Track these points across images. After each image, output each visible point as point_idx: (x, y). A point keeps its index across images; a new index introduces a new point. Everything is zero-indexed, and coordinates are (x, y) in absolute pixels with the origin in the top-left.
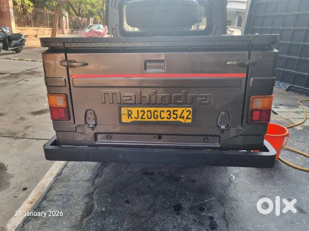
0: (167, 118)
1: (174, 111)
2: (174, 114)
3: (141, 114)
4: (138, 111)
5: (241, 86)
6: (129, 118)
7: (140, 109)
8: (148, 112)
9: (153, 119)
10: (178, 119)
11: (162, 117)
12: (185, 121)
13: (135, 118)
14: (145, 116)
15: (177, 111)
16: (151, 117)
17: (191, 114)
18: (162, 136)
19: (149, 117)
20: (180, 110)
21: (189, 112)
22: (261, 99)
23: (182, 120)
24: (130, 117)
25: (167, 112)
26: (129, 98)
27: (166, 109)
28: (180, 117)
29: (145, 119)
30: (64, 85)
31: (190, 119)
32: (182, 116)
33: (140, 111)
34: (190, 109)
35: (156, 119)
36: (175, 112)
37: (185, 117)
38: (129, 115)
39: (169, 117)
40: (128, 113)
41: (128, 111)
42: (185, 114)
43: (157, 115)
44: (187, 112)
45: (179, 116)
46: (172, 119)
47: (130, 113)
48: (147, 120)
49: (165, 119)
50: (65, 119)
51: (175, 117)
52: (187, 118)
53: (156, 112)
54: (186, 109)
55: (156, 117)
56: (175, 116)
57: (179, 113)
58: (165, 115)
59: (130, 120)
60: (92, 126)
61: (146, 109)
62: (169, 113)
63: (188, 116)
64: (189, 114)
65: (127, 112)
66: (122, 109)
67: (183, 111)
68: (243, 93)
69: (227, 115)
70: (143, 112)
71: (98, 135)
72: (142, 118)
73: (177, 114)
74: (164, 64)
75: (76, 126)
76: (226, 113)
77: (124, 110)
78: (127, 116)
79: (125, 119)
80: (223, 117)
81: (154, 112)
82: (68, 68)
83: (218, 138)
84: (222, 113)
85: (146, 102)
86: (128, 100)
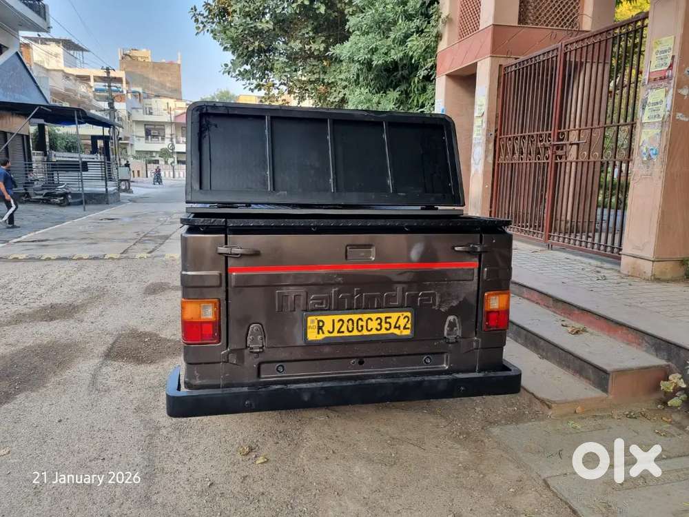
0: (377, 329)
1: (386, 318)
2: (386, 322)
3: (337, 326)
4: (333, 321)
5: (473, 280)
6: (318, 333)
7: (337, 318)
8: (348, 321)
9: (355, 333)
10: (393, 331)
11: (369, 329)
12: (401, 332)
13: (329, 332)
14: (344, 329)
15: (390, 317)
17: (409, 322)
18: (365, 359)
19: (350, 329)
20: (394, 316)
21: (406, 319)
22: (498, 297)
23: (397, 332)
24: (320, 331)
25: (377, 319)
26: (320, 301)
27: (374, 316)
28: (395, 327)
29: (343, 332)
30: (218, 283)
31: (408, 328)
32: (397, 326)
33: (336, 322)
34: (409, 314)
35: (360, 331)
36: (388, 320)
37: (402, 327)
38: (320, 328)
39: (379, 327)
40: (318, 324)
41: (319, 321)
42: (402, 322)
43: (362, 326)
44: (404, 318)
45: (393, 326)
46: (383, 331)
47: (321, 324)
48: (346, 334)
49: (374, 332)
50: (215, 341)
51: (388, 328)
52: (405, 328)
53: (360, 321)
54: (403, 315)
55: (360, 328)
56: (388, 326)
57: (393, 321)
58: (373, 325)
59: (321, 337)
60: (259, 350)
61: (346, 317)
62: (379, 321)
63: (406, 325)
64: (407, 322)
65: (316, 324)
66: (310, 319)
67: (399, 317)
68: (476, 289)
69: (457, 320)
70: (341, 322)
71: (263, 366)
72: (339, 332)
73: (390, 323)
74: (373, 250)
75: (229, 353)
76: (456, 317)
77: (312, 321)
78: (316, 330)
79: (313, 335)
80: (452, 325)
81: (357, 321)
82: (227, 257)
83: (445, 356)
84: (451, 318)
85: (346, 307)
86: (318, 304)
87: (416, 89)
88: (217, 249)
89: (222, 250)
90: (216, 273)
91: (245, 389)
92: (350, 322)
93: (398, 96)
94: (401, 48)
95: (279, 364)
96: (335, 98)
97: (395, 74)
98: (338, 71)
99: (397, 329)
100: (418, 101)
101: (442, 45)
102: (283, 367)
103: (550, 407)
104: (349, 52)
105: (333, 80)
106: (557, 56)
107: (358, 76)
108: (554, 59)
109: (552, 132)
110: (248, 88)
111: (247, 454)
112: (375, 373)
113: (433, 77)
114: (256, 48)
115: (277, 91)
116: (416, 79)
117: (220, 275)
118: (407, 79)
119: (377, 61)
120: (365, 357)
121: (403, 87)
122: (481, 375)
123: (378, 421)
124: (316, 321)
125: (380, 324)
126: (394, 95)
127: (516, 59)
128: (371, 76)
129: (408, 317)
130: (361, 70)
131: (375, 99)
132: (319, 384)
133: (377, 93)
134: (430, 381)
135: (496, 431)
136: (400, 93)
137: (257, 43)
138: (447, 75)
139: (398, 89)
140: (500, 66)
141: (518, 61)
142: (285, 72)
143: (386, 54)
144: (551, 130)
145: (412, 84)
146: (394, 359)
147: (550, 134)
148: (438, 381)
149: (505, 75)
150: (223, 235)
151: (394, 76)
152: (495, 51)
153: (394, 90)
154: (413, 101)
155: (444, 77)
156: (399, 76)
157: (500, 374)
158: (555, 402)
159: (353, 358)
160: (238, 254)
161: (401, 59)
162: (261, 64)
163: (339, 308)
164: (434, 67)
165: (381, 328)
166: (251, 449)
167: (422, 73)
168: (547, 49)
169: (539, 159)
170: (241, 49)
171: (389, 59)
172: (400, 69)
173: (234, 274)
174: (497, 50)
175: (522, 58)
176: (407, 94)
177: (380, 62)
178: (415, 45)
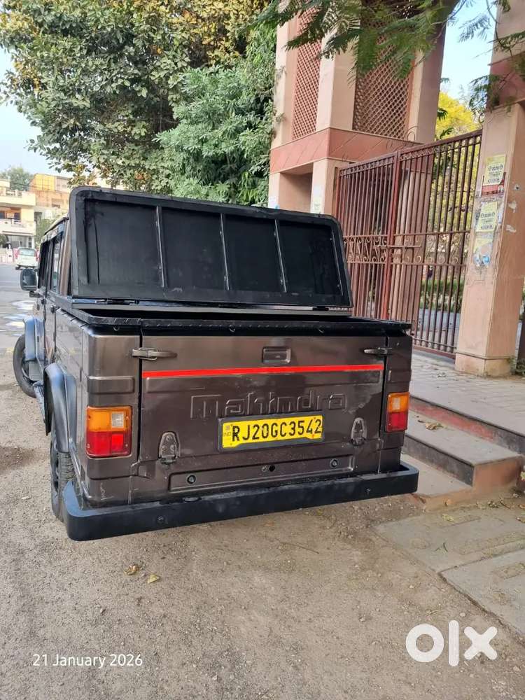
0: (291, 434)
1: (300, 422)
2: (299, 427)
3: (253, 431)
4: (249, 426)
5: (378, 382)
6: (234, 440)
7: (252, 423)
8: (263, 427)
9: (270, 439)
10: (305, 435)
11: (283, 434)
12: (313, 436)
13: (244, 439)
14: (259, 434)
15: (303, 422)
16: (268, 434)
17: (321, 425)
18: (276, 466)
19: (265, 435)
20: (307, 419)
21: (318, 422)
22: (399, 399)
23: (309, 436)
24: (235, 438)
25: (291, 424)
26: (235, 406)
27: (288, 420)
28: (308, 431)
29: (258, 438)
30: (130, 389)
31: (320, 432)
32: (310, 429)
33: (251, 427)
34: (320, 418)
35: (274, 436)
36: (301, 424)
37: (314, 430)
38: (235, 435)
39: (292, 432)
40: (234, 430)
41: (234, 427)
42: (314, 426)
43: (276, 431)
44: (316, 421)
45: (305, 429)
46: (297, 436)
47: (236, 430)
48: (261, 440)
49: (288, 437)
50: (126, 453)
51: (301, 432)
52: (316, 432)
53: (274, 426)
54: (315, 418)
55: (274, 434)
56: (301, 430)
57: (305, 425)
58: (287, 429)
59: (235, 444)
60: (171, 461)
61: (261, 423)
62: (293, 425)
63: (317, 429)
64: (319, 426)
65: (231, 430)
66: (225, 425)
67: (312, 421)
68: (381, 390)
69: (363, 422)
70: (256, 428)
71: (173, 478)
72: (254, 438)
73: (302, 427)
74: (288, 352)
75: (139, 465)
76: (362, 420)
77: (227, 428)
78: (232, 437)
79: (228, 442)
80: (359, 427)
81: (272, 426)
82: (141, 360)
83: (350, 458)
84: (358, 420)
85: (261, 412)
86: (234, 409)
87: (246, 185)
88: (131, 352)
89: (136, 352)
90: (128, 377)
91: (157, 504)
92: (265, 427)
93: (227, 190)
94: (232, 142)
95: (189, 475)
96: (157, 186)
97: (224, 166)
98: (160, 158)
99: (309, 434)
100: (247, 196)
101: (276, 143)
102: (194, 477)
103: (424, 502)
104: (178, 140)
105: (155, 167)
106: (393, 164)
107: (184, 165)
108: (390, 166)
109: (388, 235)
110: (54, 168)
111: (135, 573)
112: (287, 479)
113: (266, 174)
114: (72, 126)
115: (88, 173)
116: (247, 174)
117: (134, 379)
118: (237, 173)
119: (207, 152)
120: (277, 463)
121: (232, 180)
122: (384, 476)
123: (263, 526)
124: (232, 428)
125: (293, 429)
126: (223, 187)
127: (351, 163)
128: (200, 167)
129: (320, 421)
130: (188, 159)
131: (204, 190)
132: (234, 494)
133: (204, 184)
134: (340, 484)
135: (381, 528)
136: (229, 186)
137: (72, 121)
138: (282, 173)
139: (228, 182)
140: (336, 168)
141: (352, 165)
142: (103, 154)
143: (216, 146)
144: (387, 234)
145: (243, 178)
146: (303, 463)
147: (386, 237)
148: (347, 484)
149: (340, 177)
150: (138, 337)
151: (222, 169)
152: (332, 154)
153: (223, 183)
154: (242, 195)
155: (278, 175)
156: (228, 168)
157: (400, 474)
158: (428, 497)
159: (263, 464)
160: (154, 357)
161: (232, 153)
162: (76, 143)
163: (255, 413)
164: (267, 164)
165: (294, 433)
166: (138, 568)
167: (255, 168)
168: (383, 157)
169: (375, 260)
170: (54, 125)
171: (220, 152)
172: (228, 162)
173: (148, 379)
174: (333, 153)
175: (357, 163)
176: (235, 188)
177: (211, 154)
178: (248, 140)
